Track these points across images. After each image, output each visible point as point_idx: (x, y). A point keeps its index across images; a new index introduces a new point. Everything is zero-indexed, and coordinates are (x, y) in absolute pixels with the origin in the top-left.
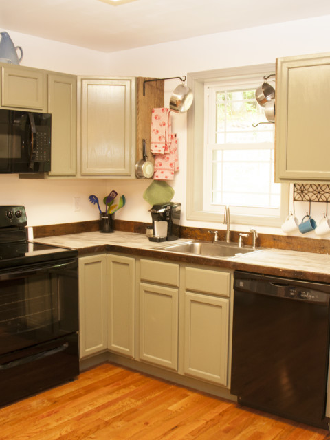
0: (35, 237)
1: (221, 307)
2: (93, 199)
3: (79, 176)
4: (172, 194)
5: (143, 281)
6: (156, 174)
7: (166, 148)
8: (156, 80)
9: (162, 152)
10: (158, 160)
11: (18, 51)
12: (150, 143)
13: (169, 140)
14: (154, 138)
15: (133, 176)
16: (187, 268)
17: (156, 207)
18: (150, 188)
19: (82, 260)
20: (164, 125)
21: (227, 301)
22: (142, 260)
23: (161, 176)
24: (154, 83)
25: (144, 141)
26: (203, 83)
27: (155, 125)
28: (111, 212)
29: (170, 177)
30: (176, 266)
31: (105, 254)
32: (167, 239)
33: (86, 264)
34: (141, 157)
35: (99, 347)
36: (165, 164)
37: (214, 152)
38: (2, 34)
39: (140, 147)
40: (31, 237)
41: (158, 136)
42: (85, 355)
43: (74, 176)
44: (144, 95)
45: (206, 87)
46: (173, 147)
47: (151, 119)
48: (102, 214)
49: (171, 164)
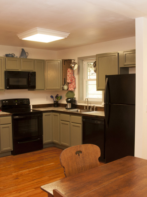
0: (33, 108)
1: (79, 127)
2: (52, 97)
3: (45, 90)
4: (74, 95)
5: (61, 120)
6: (69, 89)
7: (71, 81)
8: (69, 60)
9: (70, 82)
10: (70, 85)
11: (27, 54)
12: (67, 79)
13: (72, 78)
14: (68, 78)
15: (61, 90)
16: (72, 116)
17: (68, 99)
18: (67, 93)
19: (44, 114)
20: (71, 74)
21: (81, 125)
22: (61, 114)
23: (70, 89)
24: (68, 61)
25: (65, 79)
26: (83, 60)
27: (68, 74)
28: (57, 101)
29: (73, 90)
30: (69, 115)
31: (52, 113)
32: (71, 109)
33: (45, 115)
34: (64, 83)
35: (50, 141)
36: (71, 86)
37: (87, 82)
38: (22, 49)
39: (63, 80)
40: (31, 108)
41: (69, 77)
42: (45, 143)
43: (44, 90)
44: (65, 65)
45: (84, 61)
46: (74, 80)
47: (67, 72)
48: (54, 101)
49: (73, 86)
